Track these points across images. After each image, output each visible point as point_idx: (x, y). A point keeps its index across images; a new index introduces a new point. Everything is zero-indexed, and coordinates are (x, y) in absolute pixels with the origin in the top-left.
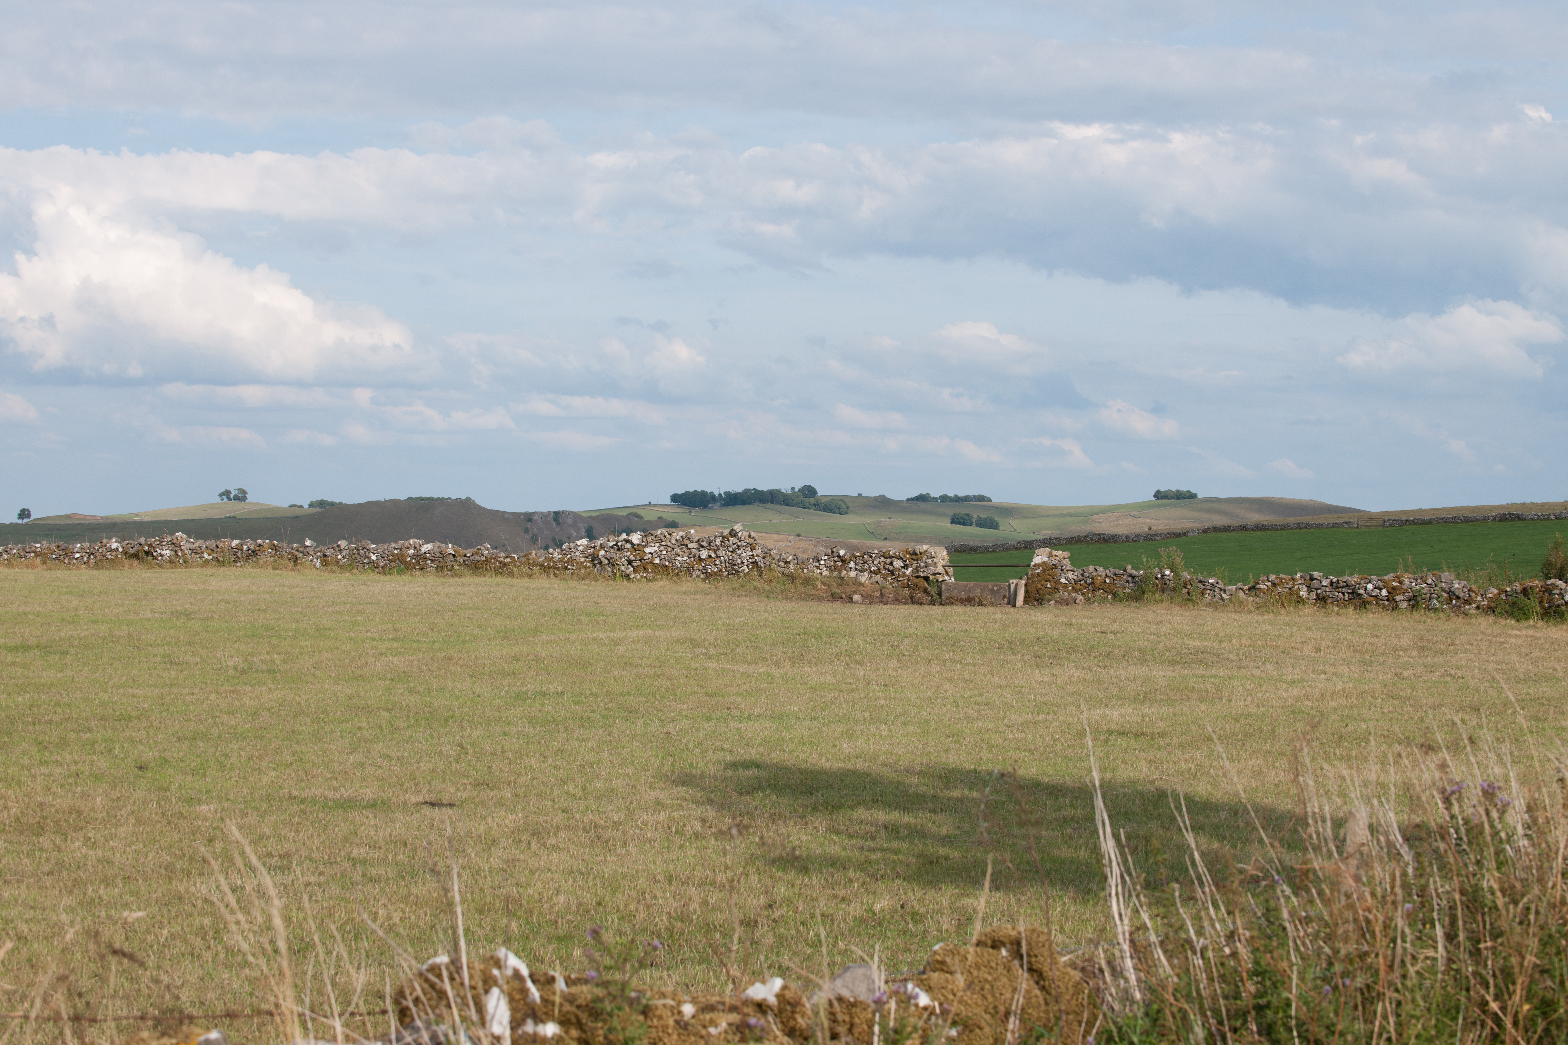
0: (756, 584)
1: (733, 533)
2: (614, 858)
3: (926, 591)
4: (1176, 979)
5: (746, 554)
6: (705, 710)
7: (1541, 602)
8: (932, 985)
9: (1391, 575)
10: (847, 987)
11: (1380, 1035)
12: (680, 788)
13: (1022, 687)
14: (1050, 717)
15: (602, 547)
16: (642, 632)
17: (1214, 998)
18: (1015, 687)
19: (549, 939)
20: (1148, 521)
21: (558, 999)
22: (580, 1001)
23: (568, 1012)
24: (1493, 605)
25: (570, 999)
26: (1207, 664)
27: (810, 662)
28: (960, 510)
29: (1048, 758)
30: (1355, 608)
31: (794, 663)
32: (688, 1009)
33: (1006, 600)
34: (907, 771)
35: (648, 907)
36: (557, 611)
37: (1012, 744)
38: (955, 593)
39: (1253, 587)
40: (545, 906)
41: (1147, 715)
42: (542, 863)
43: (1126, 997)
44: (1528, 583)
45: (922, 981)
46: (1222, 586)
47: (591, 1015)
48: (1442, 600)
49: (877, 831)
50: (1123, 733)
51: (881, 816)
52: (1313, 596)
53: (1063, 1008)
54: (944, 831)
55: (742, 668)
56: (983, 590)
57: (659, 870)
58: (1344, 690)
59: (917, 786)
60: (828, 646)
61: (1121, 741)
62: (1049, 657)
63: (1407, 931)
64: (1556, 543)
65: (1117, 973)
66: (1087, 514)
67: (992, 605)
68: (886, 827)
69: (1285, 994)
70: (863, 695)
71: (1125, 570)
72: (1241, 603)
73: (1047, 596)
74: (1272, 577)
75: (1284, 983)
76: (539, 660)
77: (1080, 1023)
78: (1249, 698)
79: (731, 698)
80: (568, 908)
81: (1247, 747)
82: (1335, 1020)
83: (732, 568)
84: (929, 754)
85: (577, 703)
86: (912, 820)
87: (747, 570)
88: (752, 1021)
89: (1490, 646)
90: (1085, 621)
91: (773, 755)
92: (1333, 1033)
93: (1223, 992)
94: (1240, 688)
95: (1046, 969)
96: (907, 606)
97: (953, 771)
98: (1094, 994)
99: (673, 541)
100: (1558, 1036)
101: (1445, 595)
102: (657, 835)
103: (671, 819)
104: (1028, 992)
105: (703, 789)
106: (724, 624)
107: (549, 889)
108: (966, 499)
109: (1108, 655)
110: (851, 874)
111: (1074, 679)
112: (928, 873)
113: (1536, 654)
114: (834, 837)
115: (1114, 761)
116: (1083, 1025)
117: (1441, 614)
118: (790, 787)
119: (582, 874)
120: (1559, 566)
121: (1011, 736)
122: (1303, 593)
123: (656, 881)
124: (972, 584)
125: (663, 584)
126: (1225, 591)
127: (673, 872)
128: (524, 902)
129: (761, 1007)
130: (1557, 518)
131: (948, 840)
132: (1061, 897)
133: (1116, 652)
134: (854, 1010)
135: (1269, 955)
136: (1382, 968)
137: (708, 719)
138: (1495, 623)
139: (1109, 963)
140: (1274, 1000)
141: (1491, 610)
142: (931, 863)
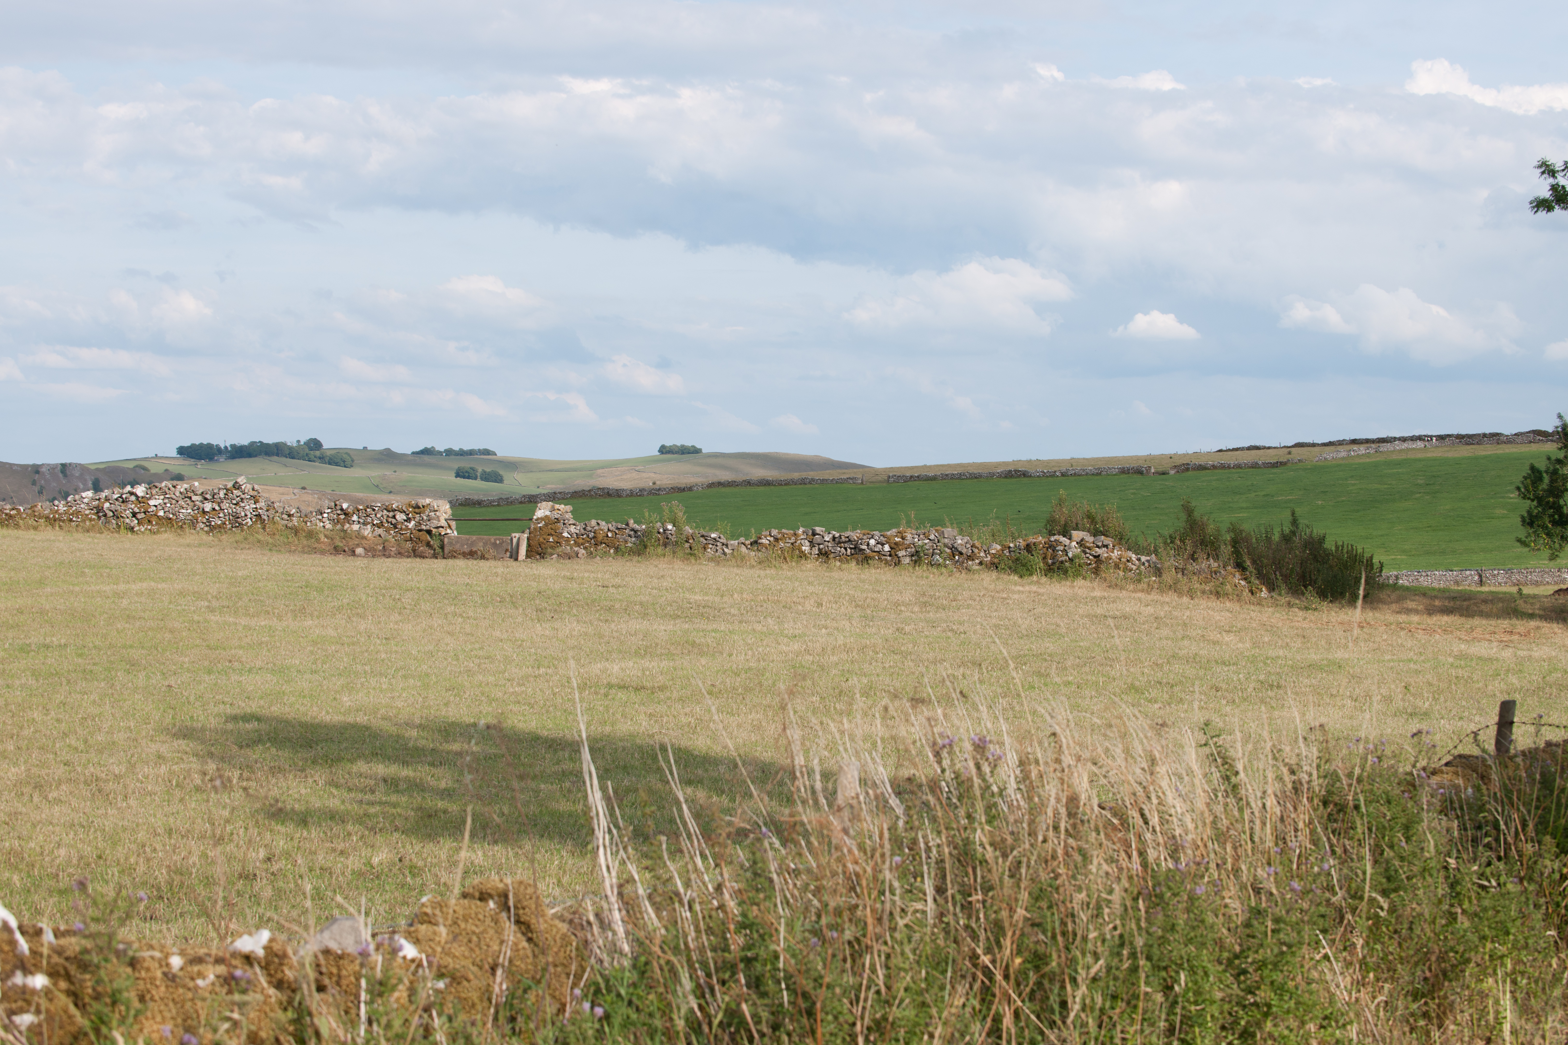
0: (260, 537)
1: (237, 486)
2: (114, 811)
3: (428, 544)
4: (663, 931)
5: (249, 506)
6: (206, 663)
7: (1044, 558)
8: (420, 937)
9: (894, 531)
10: (335, 940)
11: (868, 988)
12: (181, 742)
13: (523, 641)
14: (550, 671)
15: (107, 499)
16: (145, 585)
17: (702, 950)
18: (516, 640)
19: (50, 892)
20: (652, 475)
21: (45, 951)
22: (69, 953)
23: (57, 964)
24: (996, 561)
25: (59, 951)
26: (708, 618)
27: (312, 615)
28: (464, 463)
29: (547, 712)
30: (858, 563)
31: (296, 616)
32: (176, 962)
33: (508, 554)
34: (407, 724)
35: (148, 860)
36: (62, 563)
37: (512, 698)
38: (457, 547)
39: (756, 542)
40: (47, 859)
41: (648, 669)
42: (44, 816)
43: (614, 950)
44: (1031, 540)
45: (409, 933)
46: (724, 541)
47: (79, 967)
48: (945, 555)
49: (377, 784)
50: (623, 687)
51: (381, 769)
52: (816, 551)
53: (550, 959)
54: (443, 785)
55: (244, 621)
56: (485, 544)
57: (160, 823)
58: (845, 645)
59: (417, 739)
60: (330, 599)
61: (622, 695)
62: (550, 611)
63: (896, 884)
64: (1060, 499)
65: (605, 925)
66: (592, 468)
67: (495, 558)
68: (385, 781)
69: (773, 947)
70: (364, 648)
71: (627, 524)
72: (743, 558)
73: (549, 550)
74: (775, 532)
75: (771, 936)
76: (42, 612)
77: (568, 975)
78: (750, 653)
79: (233, 651)
80: (69, 862)
81: (748, 701)
82: (823, 972)
83: (236, 521)
84: (430, 707)
85: (80, 655)
86: (411, 773)
87: (250, 523)
88: (238, 973)
89: (993, 601)
90: (586, 575)
91: (273, 709)
92: (821, 985)
93: (711, 944)
94: (741, 642)
95: (533, 921)
96: (409, 560)
97: (453, 724)
98: (581, 947)
99: (178, 494)
100: (1051, 990)
101: (948, 551)
102: (157, 789)
103: (171, 772)
104: (516, 944)
105: (203, 742)
106: (227, 577)
107: (51, 842)
108: (471, 453)
109: (610, 609)
110: (350, 827)
111: (575, 633)
112: (426, 827)
113: (1039, 610)
114: (334, 791)
115: (613, 714)
116: (572, 977)
117: (943, 570)
118: (289, 740)
119: (83, 827)
120: (1063, 522)
121: (511, 690)
122: (806, 548)
123: (156, 834)
124: (474, 538)
125: (167, 536)
126: (727, 546)
127: (173, 826)
128: (26, 855)
129: (248, 959)
130: (1063, 475)
131: (447, 794)
132: (558, 851)
133: (617, 606)
134: (341, 962)
135: (755, 908)
136: (870, 921)
137: (209, 672)
138: (998, 579)
139: (597, 915)
140: (762, 953)
141: (994, 566)
142: (430, 816)
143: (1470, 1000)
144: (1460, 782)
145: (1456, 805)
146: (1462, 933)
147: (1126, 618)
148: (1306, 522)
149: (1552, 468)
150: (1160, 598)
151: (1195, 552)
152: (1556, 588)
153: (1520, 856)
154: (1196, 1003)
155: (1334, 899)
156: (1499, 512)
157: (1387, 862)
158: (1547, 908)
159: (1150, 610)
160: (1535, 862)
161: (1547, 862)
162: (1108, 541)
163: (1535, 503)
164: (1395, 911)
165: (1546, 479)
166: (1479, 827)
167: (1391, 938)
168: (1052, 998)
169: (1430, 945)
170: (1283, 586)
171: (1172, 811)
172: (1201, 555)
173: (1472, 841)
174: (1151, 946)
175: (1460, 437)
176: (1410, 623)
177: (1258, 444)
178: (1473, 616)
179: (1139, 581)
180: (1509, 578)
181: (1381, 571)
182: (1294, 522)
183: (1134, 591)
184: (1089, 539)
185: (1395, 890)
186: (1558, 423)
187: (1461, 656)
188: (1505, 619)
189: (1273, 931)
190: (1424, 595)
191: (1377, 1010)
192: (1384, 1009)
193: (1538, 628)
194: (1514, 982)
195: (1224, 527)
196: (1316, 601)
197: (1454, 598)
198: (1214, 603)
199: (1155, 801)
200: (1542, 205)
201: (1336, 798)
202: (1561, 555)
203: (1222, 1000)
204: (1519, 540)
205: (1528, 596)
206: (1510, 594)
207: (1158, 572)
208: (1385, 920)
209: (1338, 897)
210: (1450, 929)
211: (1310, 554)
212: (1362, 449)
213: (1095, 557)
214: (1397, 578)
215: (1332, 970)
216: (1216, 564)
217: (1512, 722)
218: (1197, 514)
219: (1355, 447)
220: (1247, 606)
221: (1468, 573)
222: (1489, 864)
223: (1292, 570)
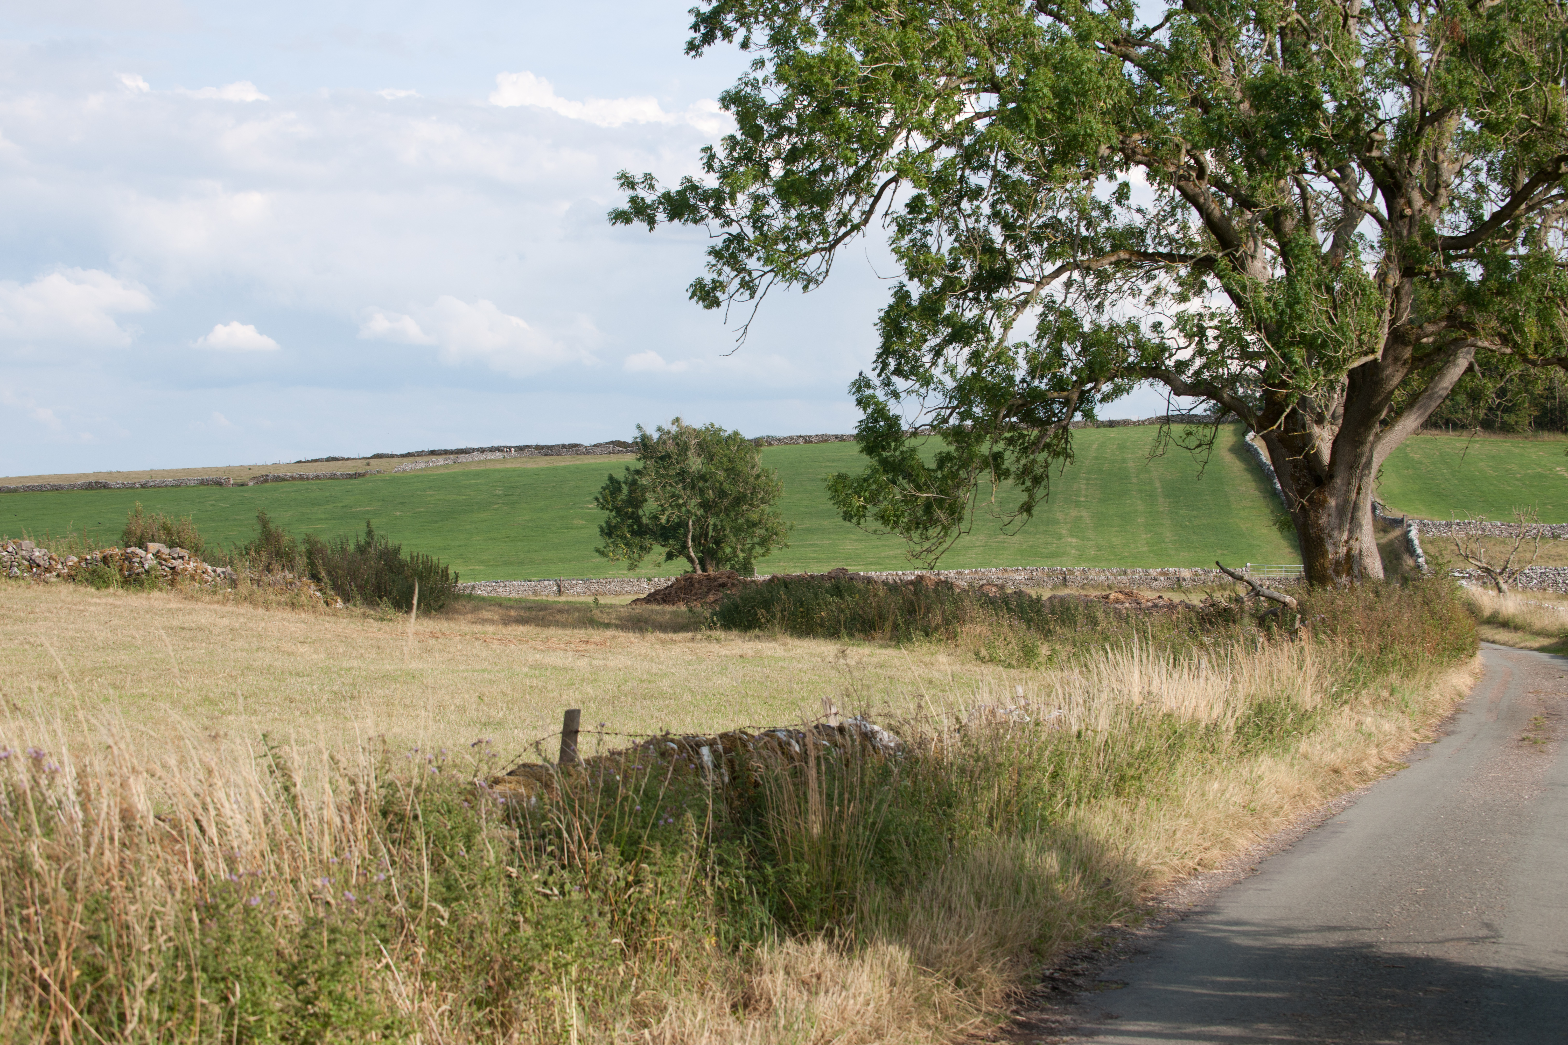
7: (121, 570)
24: (73, 573)
44: (108, 552)
48: (23, 568)
64: (136, 511)
89: (70, 614)
100: (110, 1003)
101: (26, 563)
113: (116, 622)
117: (22, 582)
120: (139, 534)
130: (143, 486)
138: (75, 591)
141: (71, 578)
143: (536, 1009)
144: (522, 790)
145: (519, 814)
146: (525, 941)
147: (201, 629)
148: (382, 533)
149: (630, 478)
150: (235, 609)
151: (270, 564)
152: (635, 597)
153: (584, 864)
154: (254, 1014)
155: (394, 909)
156: (578, 522)
157: (448, 872)
158: (613, 917)
159: (226, 621)
160: (599, 871)
161: (612, 870)
162: (184, 553)
163: (614, 513)
164: (457, 920)
165: (625, 489)
166: (543, 837)
167: (453, 947)
168: (110, 1010)
169: (492, 953)
170: (358, 597)
171: (230, 823)
172: (276, 566)
173: (536, 849)
174: (206, 958)
175: (539, 448)
176: (485, 633)
177: (336, 455)
178: (548, 626)
179: (215, 593)
180: (588, 588)
181: (456, 581)
182: (370, 533)
183: (210, 603)
184: (165, 550)
185: (456, 899)
186: (637, 434)
187: (536, 666)
188: (580, 628)
189: (329, 941)
190: (500, 605)
191: (442, 1020)
192: (449, 1018)
193: (614, 637)
194: (581, 990)
195: (299, 538)
196: (391, 612)
197: (530, 608)
198: (289, 614)
199: (213, 813)
200: (621, 217)
201: (396, 808)
202: (640, 565)
203: (282, 1010)
204: (597, 550)
205: (606, 606)
206: (587, 604)
207: (234, 583)
208: (446, 929)
209: (400, 907)
210: (513, 937)
211: (385, 565)
212: (441, 461)
213: (171, 568)
214: (473, 587)
215: (394, 978)
216: (291, 576)
217: (577, 732)
218: (272, 526)
219: (434, 458)
220: (323, 617)
221: (546, 583)
222: (551, 872)
223: (367, 581)
